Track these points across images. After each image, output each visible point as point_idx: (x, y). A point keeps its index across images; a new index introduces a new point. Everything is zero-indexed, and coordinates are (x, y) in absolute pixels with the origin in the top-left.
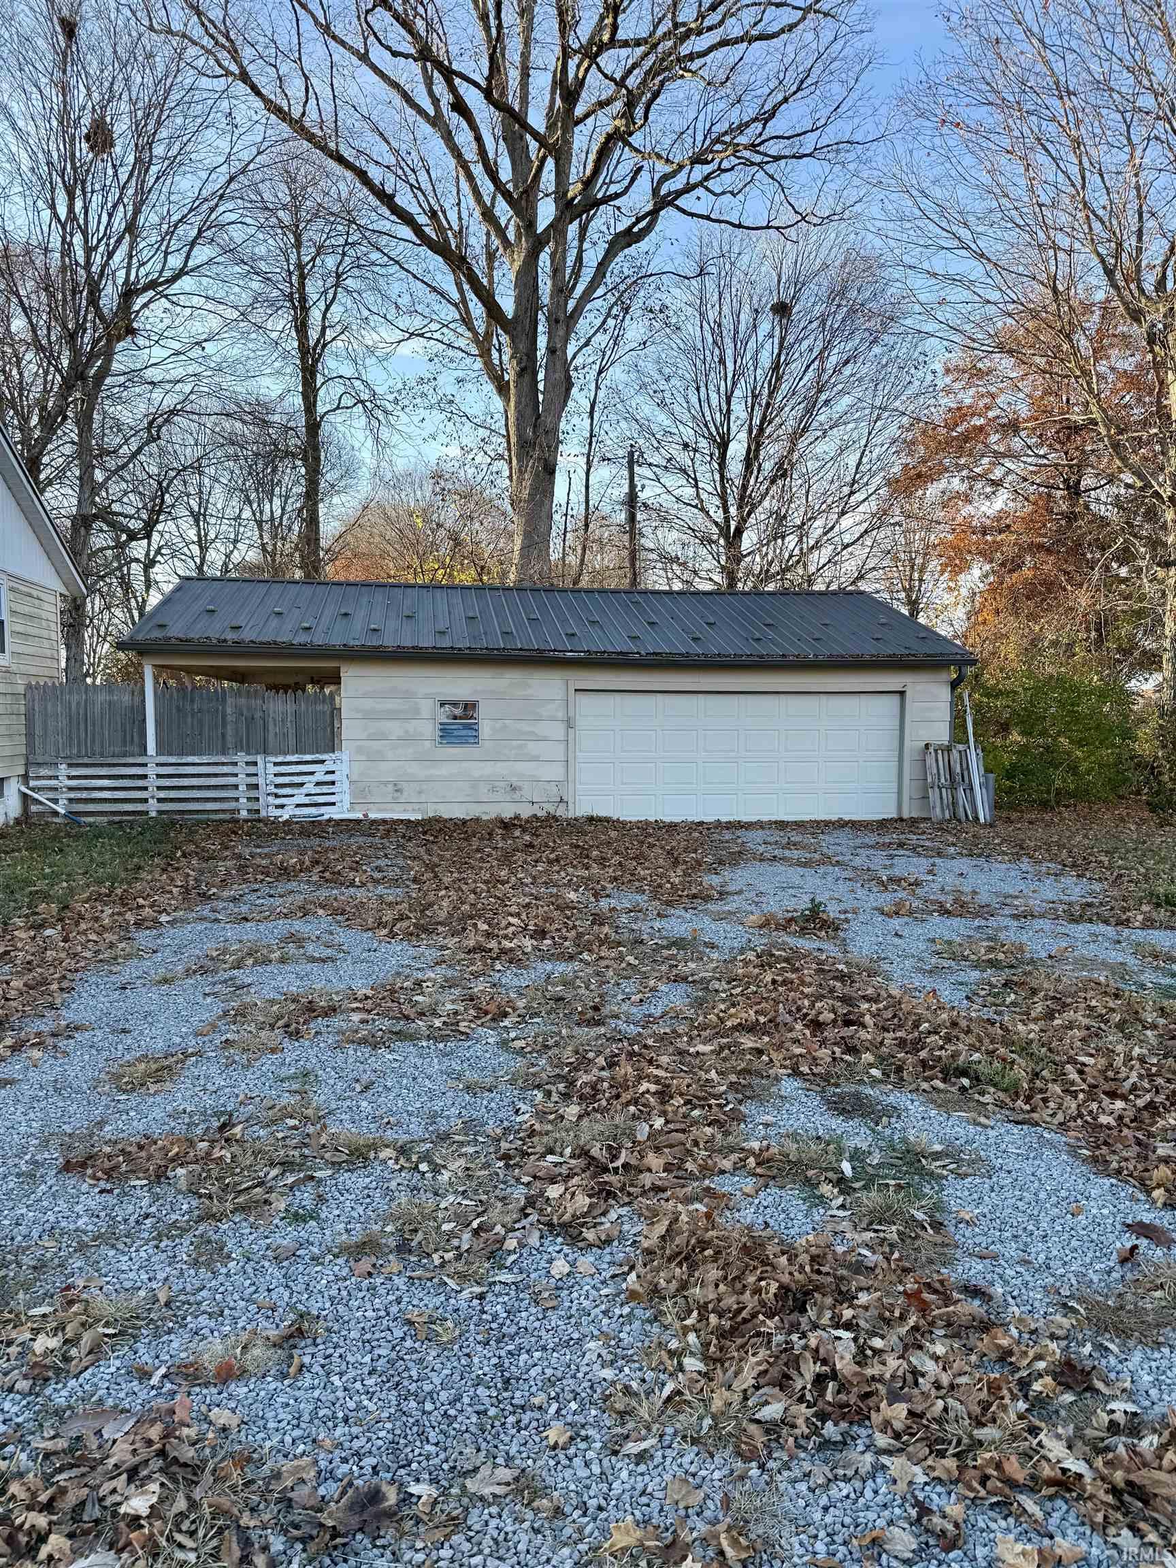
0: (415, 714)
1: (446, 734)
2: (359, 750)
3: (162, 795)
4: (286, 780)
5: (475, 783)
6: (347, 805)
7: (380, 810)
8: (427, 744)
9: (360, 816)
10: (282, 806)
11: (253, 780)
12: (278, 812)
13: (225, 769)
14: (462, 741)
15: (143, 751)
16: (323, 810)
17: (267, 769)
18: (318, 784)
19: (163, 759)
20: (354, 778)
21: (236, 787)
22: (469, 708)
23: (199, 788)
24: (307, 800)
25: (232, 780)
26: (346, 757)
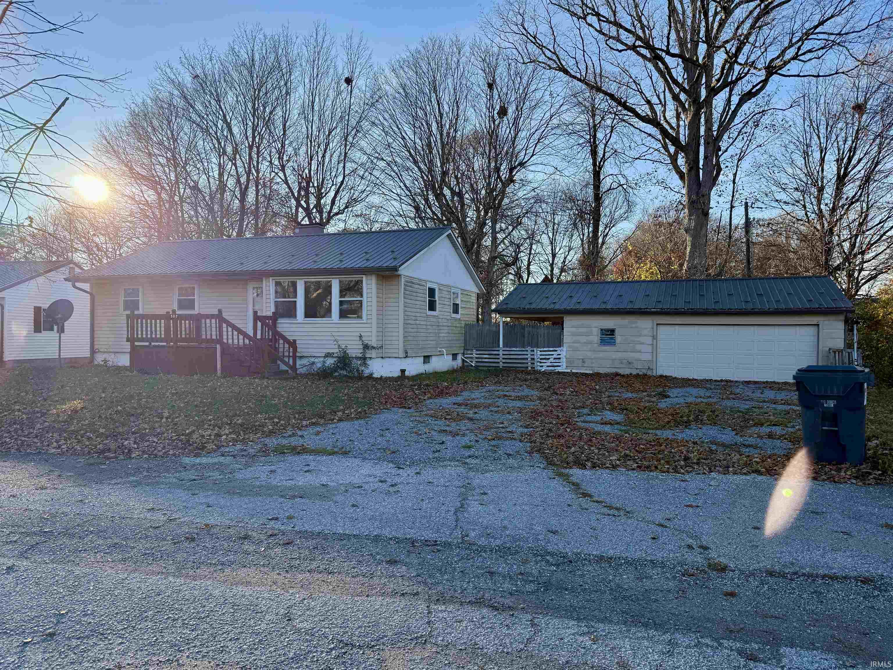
0: (591, 333)
1: (603, 342)
2: (569, 347)
3: (504, 361)
4: (543, 357)
5: (613, 360)
6: (564, 366)
7: (577, 369)
8: (596, 345)
9: (569, 371)
10: (542, 366)
11: (533, 357)
12: (540, 368)
13: (524, 353)
14: (609, 344)
15: (499, 346)
16: (556, 368)
17: (538, 353)
18: (555, 359)
19: (505, 349)
20: (568, 357)
21: (527, 359)
22: (612, 332)
23: (516, 359)
24: (550, 364)
25: (526, 356)
26: (565, 349)
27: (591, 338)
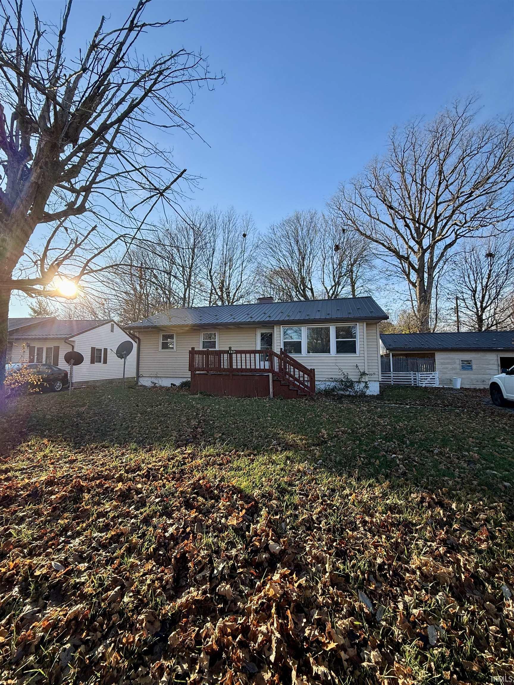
0: (455, 363)
1: (463, 368)
2: (441, 371)
3: (395, 380)
4: (423, 378)
5: (472, 380)
6: (438, 384)
7: (447, 386)
8: (458, 370)
9: (441, 386)
10: (422, 384)
11: (415, 378)
13: (408, 375)
14: (468, 369)
15: (390, 370)
16: (432, 385)
17: (419, 375)
18: (431, 379)
19: (395, 372)
20: (440, 377)
22: (469, 362)
23: (403, 379)
24: (428, 383)
25: (410, 378)
26: (437, 373)
27: (454, 366)
